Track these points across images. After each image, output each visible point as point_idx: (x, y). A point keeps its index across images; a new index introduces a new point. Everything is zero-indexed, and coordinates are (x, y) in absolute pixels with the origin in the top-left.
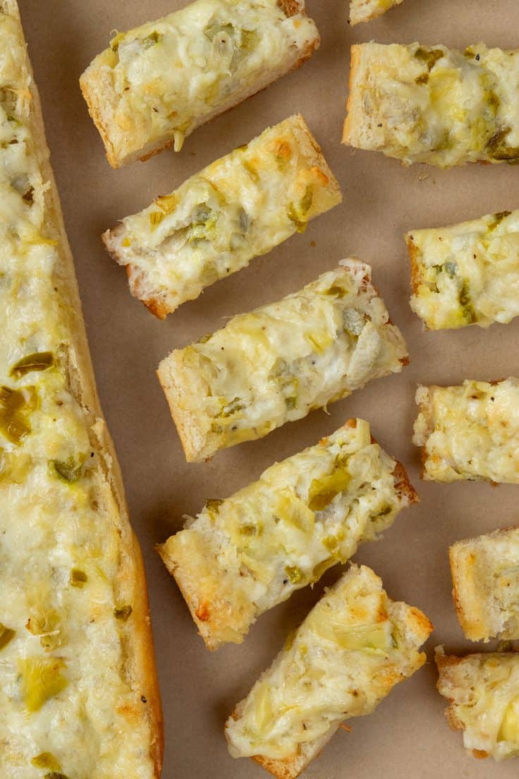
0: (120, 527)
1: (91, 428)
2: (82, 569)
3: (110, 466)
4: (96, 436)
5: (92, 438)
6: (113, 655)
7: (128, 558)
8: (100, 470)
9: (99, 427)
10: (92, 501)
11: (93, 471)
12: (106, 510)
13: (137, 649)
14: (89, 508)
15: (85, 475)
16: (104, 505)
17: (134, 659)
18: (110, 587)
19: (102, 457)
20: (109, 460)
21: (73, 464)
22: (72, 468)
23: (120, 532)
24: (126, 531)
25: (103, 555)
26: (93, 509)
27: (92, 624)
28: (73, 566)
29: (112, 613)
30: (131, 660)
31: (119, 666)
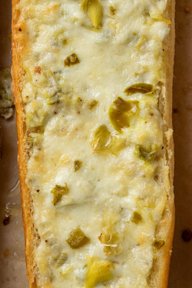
0: (168, 194)
1: (165, 133)
2: (139, 213)
3: (170, 157)
4: (166, 138)
5: (165, 139)
6: (146, 268)
7: (169, 212)
8: (165, 158)
9: (169, 133)
10: (156, 175)
11: (160, 157)
12: (162, 182)
13: (161, 267)
14: (153, 178)
15: (155, 159)
16: (162, 178)
17: (158, 274)
18: (154, 228)
19: (167, 151)
20: (171, 153)
21: (151, 150)
22: (150, 152)
23: (168, 196)
24: (171, 196)
25: (155, 207)
26: (155, 180)
27: (137, 247)
28: (135, 209)
29: (151, 243)
30: (155, 273)
31: (148, 275)
